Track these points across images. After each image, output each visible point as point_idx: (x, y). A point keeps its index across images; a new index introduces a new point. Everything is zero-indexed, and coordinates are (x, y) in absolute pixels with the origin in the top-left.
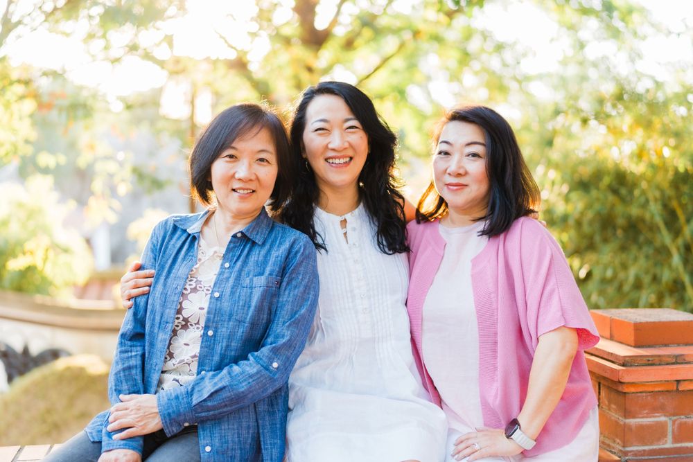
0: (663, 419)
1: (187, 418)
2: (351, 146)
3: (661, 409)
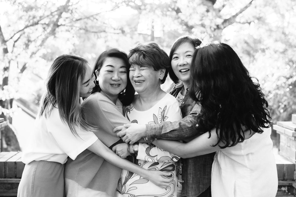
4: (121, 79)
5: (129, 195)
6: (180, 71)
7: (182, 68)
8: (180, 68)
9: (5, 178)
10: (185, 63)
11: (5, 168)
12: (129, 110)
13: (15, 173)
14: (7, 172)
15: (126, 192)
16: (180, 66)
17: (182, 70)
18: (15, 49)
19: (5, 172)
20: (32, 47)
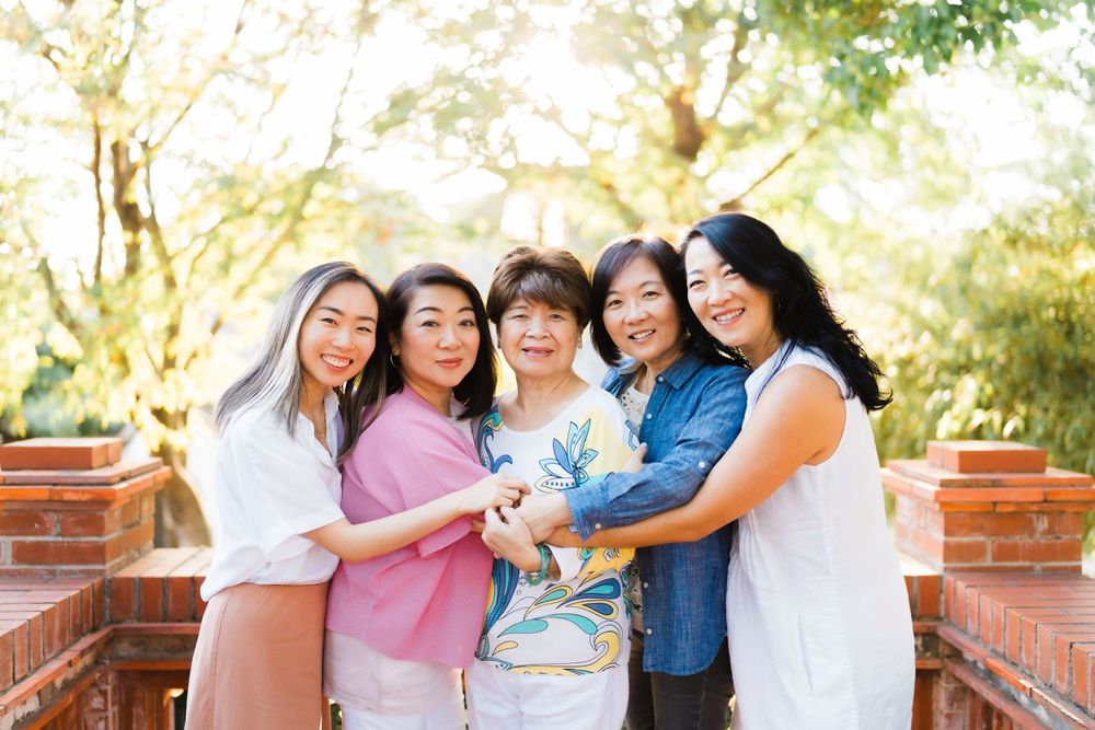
0: (981, 538)
1: (602, 516)
2: (734, 295)
3: (980, 529)
4: (464, 345)
5: (499, 664)
6: (631, 337)
7: (636, 329)
8: (630, 331)
9: (165, 621)
10: (643, 316)
11: (164, 594)
12: (491, 430)
13: (192, 608)
14: (171, 606)
15: (489, 655)
16: (631, 324)
17: (637, 333)
18: (196, 277)
19: (163, 606)
20: (239, 273)
